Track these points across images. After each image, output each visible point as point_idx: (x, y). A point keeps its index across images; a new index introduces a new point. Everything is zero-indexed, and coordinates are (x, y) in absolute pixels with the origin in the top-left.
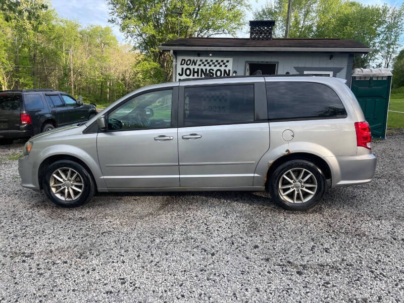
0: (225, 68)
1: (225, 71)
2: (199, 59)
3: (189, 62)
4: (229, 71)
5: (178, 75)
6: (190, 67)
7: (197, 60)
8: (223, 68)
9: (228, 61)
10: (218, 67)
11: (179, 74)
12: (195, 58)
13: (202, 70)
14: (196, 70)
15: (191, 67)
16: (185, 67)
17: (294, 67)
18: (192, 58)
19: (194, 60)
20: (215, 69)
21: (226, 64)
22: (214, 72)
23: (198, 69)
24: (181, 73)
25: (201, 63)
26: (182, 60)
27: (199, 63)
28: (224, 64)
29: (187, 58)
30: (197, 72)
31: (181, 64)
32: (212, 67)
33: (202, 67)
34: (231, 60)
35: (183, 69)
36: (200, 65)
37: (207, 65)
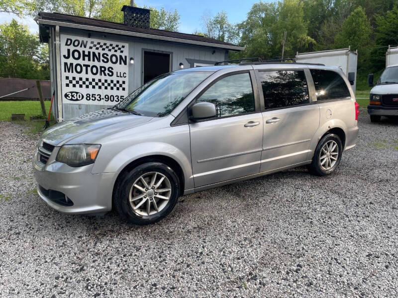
0: (121, 54)
1: (121, 57)
2: (89, 40)
3: (76, 43)
4: (126, 57)
5: (62, 57)
6: (78, 48)
7: (87, 42)
8: (118, 54)
9: (123, 47)
10: (113, 52)
11: (64, 56)
12: (85, 39)
13: (94, 53)
14: (86, 53)
15: (81, 49)
16: (72, 48)
17: (186, 59)
18: (81, 39)
19: (83, 41)
20: (110, 54)
21: (122, 49)
22: (109, 57)
23: (89, 52)
24: (67, 56)
25: (92, 45)
26: (68, 40)
27: (89, 45)
28: (119, 49)
29: (73, 38)
30: (89, 56)
31: (66, 44)
32: (106, 51)
33: (94, 50)
34: (127, 45)
35: (69, 50)
36: (91, 48)
37: (100, 49)
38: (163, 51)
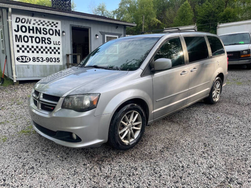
0: (56, 28)
1: (56, 30)
2: (33, 18)
3: (23, 21)
4: (59, 30)
5: (13, 31)
6: (25, 24)
7: (31, 20)
8: (54, 28)
9: (57, 23)
10: (50, 27)
11: (15, 30)
12: (30, 18)
13: (37, 28)
14: (31, 28)
15: (27, 25)
16: (20, 24)
18: (26, 17)
19: (28, 19)
20: (48, 28)
21: (56, 25)
22: (47, 31)
23: (33, 27)
24: (17, 30)
25: (35, 22)
26: (17, 18)
27: (33, 22)
28: (55, 25)
29: (21, 17)
30: (33, 30)
31: (16, 22)
32: (45, 26)
33: (36, 25)
34: (59, 22)
35: (18, 26)
36: (34, 24)
37: (41, 25)
38: (84, 27)
